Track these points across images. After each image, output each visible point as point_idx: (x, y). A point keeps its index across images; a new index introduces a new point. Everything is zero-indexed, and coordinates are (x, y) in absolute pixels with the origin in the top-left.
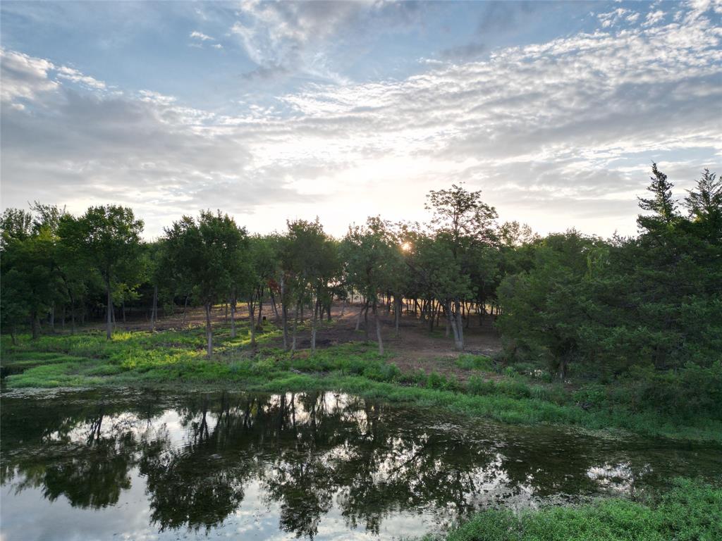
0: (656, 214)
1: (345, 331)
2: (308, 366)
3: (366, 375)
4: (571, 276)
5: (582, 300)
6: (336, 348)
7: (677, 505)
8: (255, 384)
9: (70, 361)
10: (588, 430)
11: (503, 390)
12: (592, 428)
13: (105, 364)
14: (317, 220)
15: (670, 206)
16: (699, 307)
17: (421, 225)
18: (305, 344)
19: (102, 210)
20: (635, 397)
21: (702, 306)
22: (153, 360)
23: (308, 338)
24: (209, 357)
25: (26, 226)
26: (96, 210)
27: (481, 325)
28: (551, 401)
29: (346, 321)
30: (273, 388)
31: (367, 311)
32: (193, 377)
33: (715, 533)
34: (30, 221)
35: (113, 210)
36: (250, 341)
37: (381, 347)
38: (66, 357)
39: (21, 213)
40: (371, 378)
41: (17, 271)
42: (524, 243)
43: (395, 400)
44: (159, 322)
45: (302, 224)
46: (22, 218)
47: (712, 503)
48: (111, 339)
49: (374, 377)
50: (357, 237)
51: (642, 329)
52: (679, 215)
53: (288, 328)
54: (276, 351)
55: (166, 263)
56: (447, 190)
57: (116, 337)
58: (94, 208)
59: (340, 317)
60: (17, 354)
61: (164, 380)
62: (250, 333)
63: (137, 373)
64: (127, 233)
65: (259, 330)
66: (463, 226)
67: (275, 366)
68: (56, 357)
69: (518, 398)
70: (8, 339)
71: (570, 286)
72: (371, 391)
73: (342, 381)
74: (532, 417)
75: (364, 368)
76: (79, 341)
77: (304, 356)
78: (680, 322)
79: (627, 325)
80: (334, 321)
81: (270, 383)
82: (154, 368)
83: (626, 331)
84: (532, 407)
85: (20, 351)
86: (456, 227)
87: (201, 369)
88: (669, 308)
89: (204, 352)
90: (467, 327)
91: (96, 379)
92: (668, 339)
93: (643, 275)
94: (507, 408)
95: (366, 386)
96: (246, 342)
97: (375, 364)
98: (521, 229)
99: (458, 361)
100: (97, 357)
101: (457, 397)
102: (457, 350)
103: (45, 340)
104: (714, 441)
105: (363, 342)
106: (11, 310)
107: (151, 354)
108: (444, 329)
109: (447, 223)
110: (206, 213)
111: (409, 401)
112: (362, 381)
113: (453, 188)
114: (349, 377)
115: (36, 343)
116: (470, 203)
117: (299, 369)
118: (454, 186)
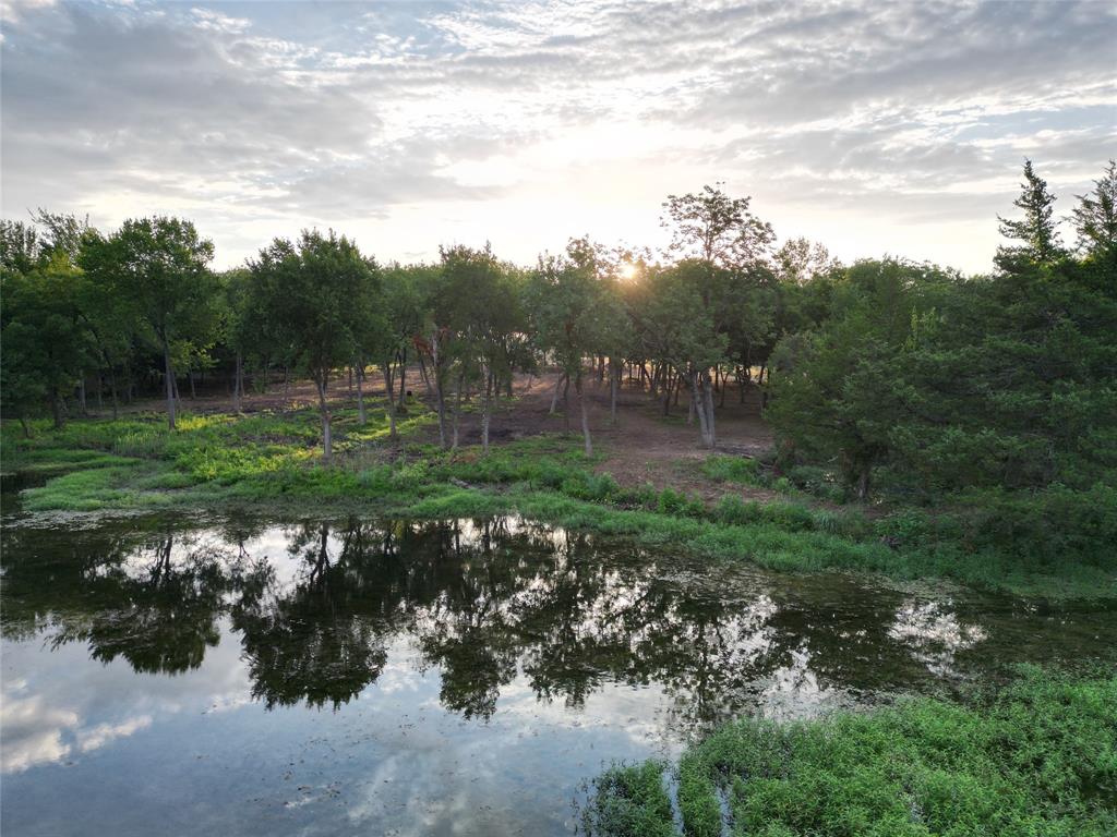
0: (1024, 244)
1: (533, 414)
2: (478, 475)
3: (565, 490)
4: (884, 347)
5: (900, 386)
6: (520, 444)
7: (1017, 707)
8: (398, 505)
9: (116, 465)
10: (895, 581)
11: (772, 518)
12: (902, 579)
13: (169, 471)
14: (488, 248)
15: (1048, 231)
16: (1078, 399)
17: (653, 251)
18: (473, 436)
19: (145, 225)
20: (971, 527)
21: (1083, 398)
22: (242, 464)
23: (477, 427)
24: (327, 459)
25: (29, 248)
26: (136, 224)
27: (743, 401)
28: (843, 536)
29: (536, 397)
30: (425, 512)
31: (568, 381)
32: (303, 493)
33: (1069, 753)
34: (33, 241)
35: (163, 224)
36: (388, 431)
37: (588, 445)
38: (109, 458)
39: (19, 227)
40: (573, 495)
41: (20, 325)
42: (816, 275)
43: (608, 533)
44: (248, 398)
45: (465, 253)
46: (21, 237)
47: (1068, 703)
48: (176, 428)
49: (578, 493)
50: (551, 273)
51: (987, 433)
52: (1060, 247)
53: (445, 408)
54: (429, 450)
55: (253, 318)
56: (695, 195)
57: (183, 425)
58: (133, 222)
59: (525, 390)
60: (34, 452)
61: (260, 499)
62: (388, 418)
63: (218, 487)
64: (187, 262)
65: (401, 413)
66: (722, 255)
67: (428, 475)
68: (92, 457)
69: (794, 530)
70: (17, 428)
71: (881, 362)
72: (573, 517)
73: (530, 501)
74: (813, 562)
75: (562, 480)
76: (127, 430)
77: (472, 459)
78: (1048, 422)
79: (965, 422)
80: (517, 398)
81: (422, 504)
82: (243, 478)
83: (964, 434)
84: (813, 545)
85: (38, 448)
86: (709, 255)
87: (316, 480)
88: (1032, 399)
89: (319, 451)
90: (721, 406)
91: (157, 496)
92: (1027, 448)
93: (996, 348)
94: (777, 547)
95: (567, 509)
96: (382, 432)
97: (579, 473)
98: (812, 251)
99: (705, 467)
100: (157, 458)
101: (702, 527)
102: (705, 447)
103: (74, 429)
104: (1082, 600)
105: (561, 434)
106: (18, 385)
107: (238, 454)
108: (686, 410)
109: (695, 250)
110: (310, 234)
111: (630, 534)
112: (558, 500)
113: (705, 192)
114: (539, 494)
115: (61, 434)
116: (731, 216)
117: (464, 479)
118: (707, 188)
